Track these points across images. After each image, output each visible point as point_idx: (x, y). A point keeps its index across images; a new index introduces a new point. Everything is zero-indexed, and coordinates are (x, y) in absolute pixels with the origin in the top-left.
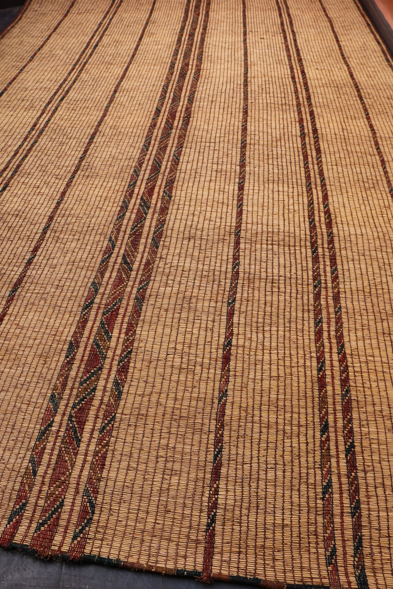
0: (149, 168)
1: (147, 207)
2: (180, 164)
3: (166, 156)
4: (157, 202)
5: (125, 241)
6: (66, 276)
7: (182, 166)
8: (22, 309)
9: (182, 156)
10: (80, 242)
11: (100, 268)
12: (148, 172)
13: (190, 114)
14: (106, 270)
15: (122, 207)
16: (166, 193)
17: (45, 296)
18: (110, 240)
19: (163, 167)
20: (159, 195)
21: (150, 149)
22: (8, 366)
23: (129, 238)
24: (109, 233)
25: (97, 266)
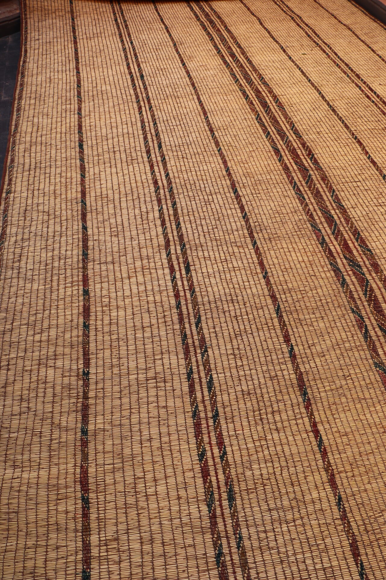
0: (323, 220)
1: (358, 266)
2: (348, 211)
3: (328, 204)
4: (362, 258)
5: (368, 310)
6: (342, 362)
7: (352, 213)
8: (328, 413)
9: (342, 201)
10: (326, 320)
11: (369, 346)
12: (326, 225)
13: (310, 151)
14: (374, 346)
15: (334, 271)
16: (363, 247)
17: (341, 391)
18: (353, 312)
19: (336, 217)
20: (358, 251)
21: (306, 197)
22: (366, 481)
23: (369, 305)
24: (346, 303)
25: (364, 343)
